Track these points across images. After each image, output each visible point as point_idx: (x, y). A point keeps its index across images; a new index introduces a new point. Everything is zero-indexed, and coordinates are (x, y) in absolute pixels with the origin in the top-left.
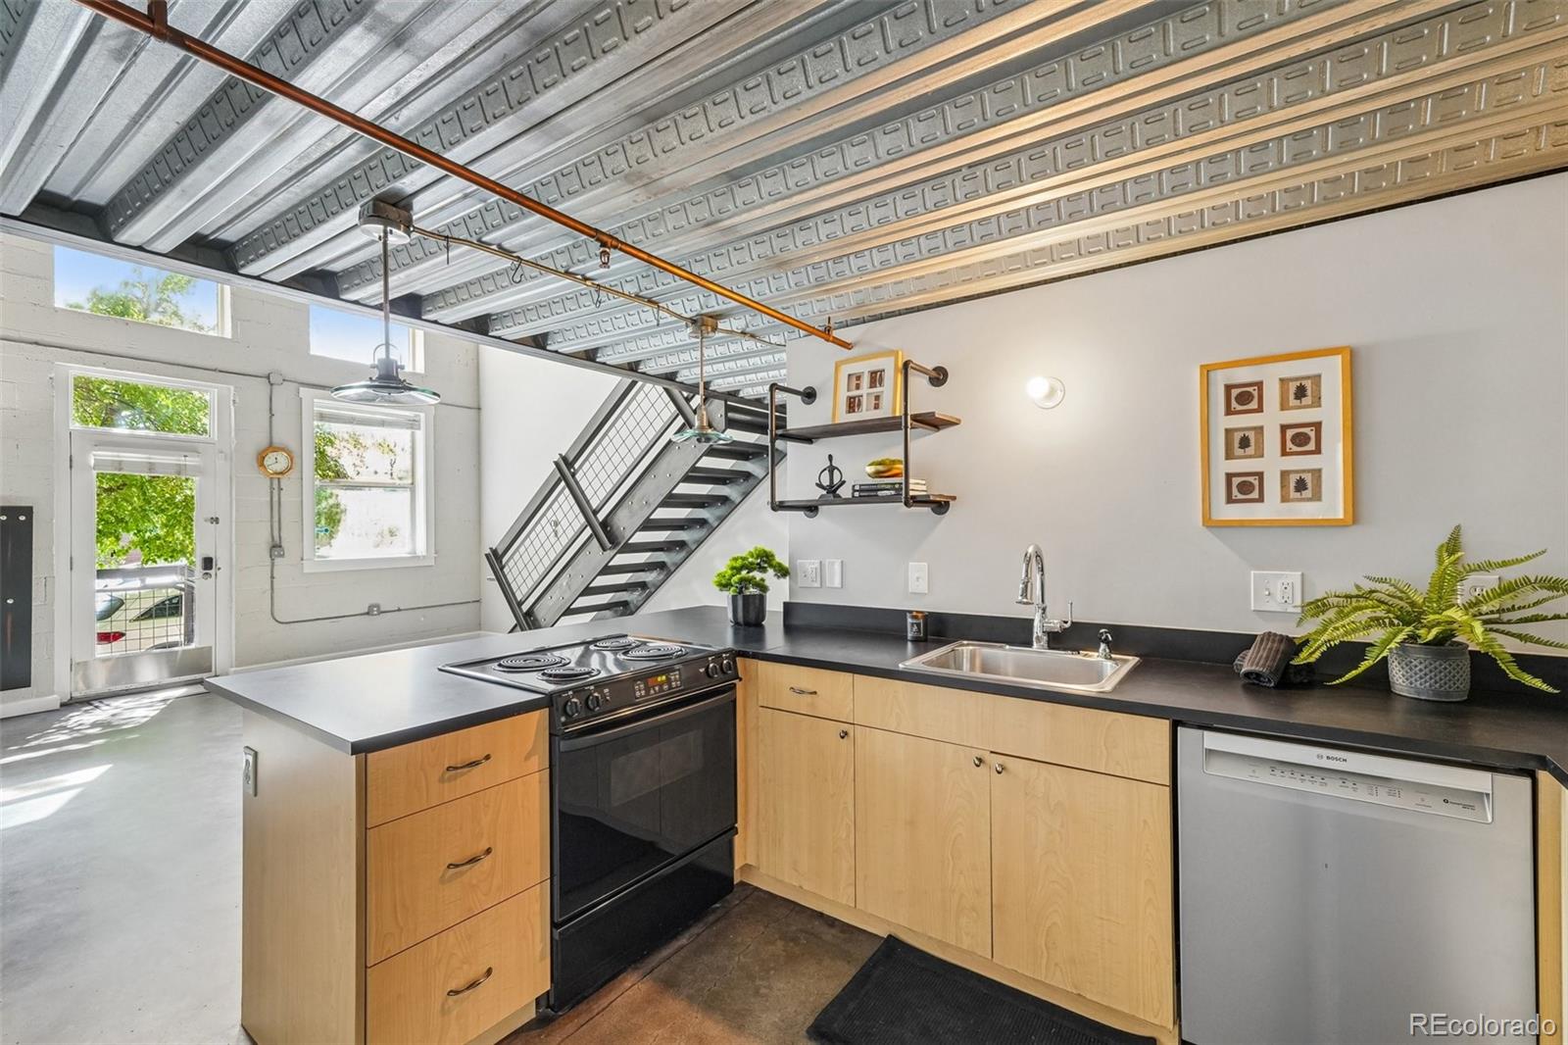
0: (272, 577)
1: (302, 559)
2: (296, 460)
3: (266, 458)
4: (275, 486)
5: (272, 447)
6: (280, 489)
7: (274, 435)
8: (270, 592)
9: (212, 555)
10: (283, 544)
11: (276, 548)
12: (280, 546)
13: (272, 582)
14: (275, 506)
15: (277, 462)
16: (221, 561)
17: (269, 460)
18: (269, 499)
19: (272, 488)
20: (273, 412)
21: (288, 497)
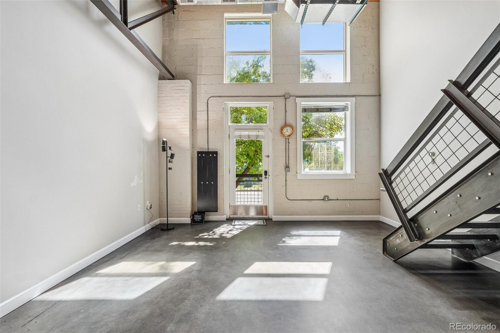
0: (286, 180)
1: (297, 173)
2: (294, 130)
3: (284, 130)
4: (287, 142)
5: (286, 125)
6: (289, 143)
7: (287, 120)
8: (285, 186)
9: (267, 170)
10: (290, 166)
11: (287, 167)
12: (289, 167)
13: (286, 182)
14: (287, 150)
15: (287, 131)
16: (270, 173)
17: (285, 131)
18: (285, 147)
19: (286, 142)
20: (286, 111)
21: (292, 146)
